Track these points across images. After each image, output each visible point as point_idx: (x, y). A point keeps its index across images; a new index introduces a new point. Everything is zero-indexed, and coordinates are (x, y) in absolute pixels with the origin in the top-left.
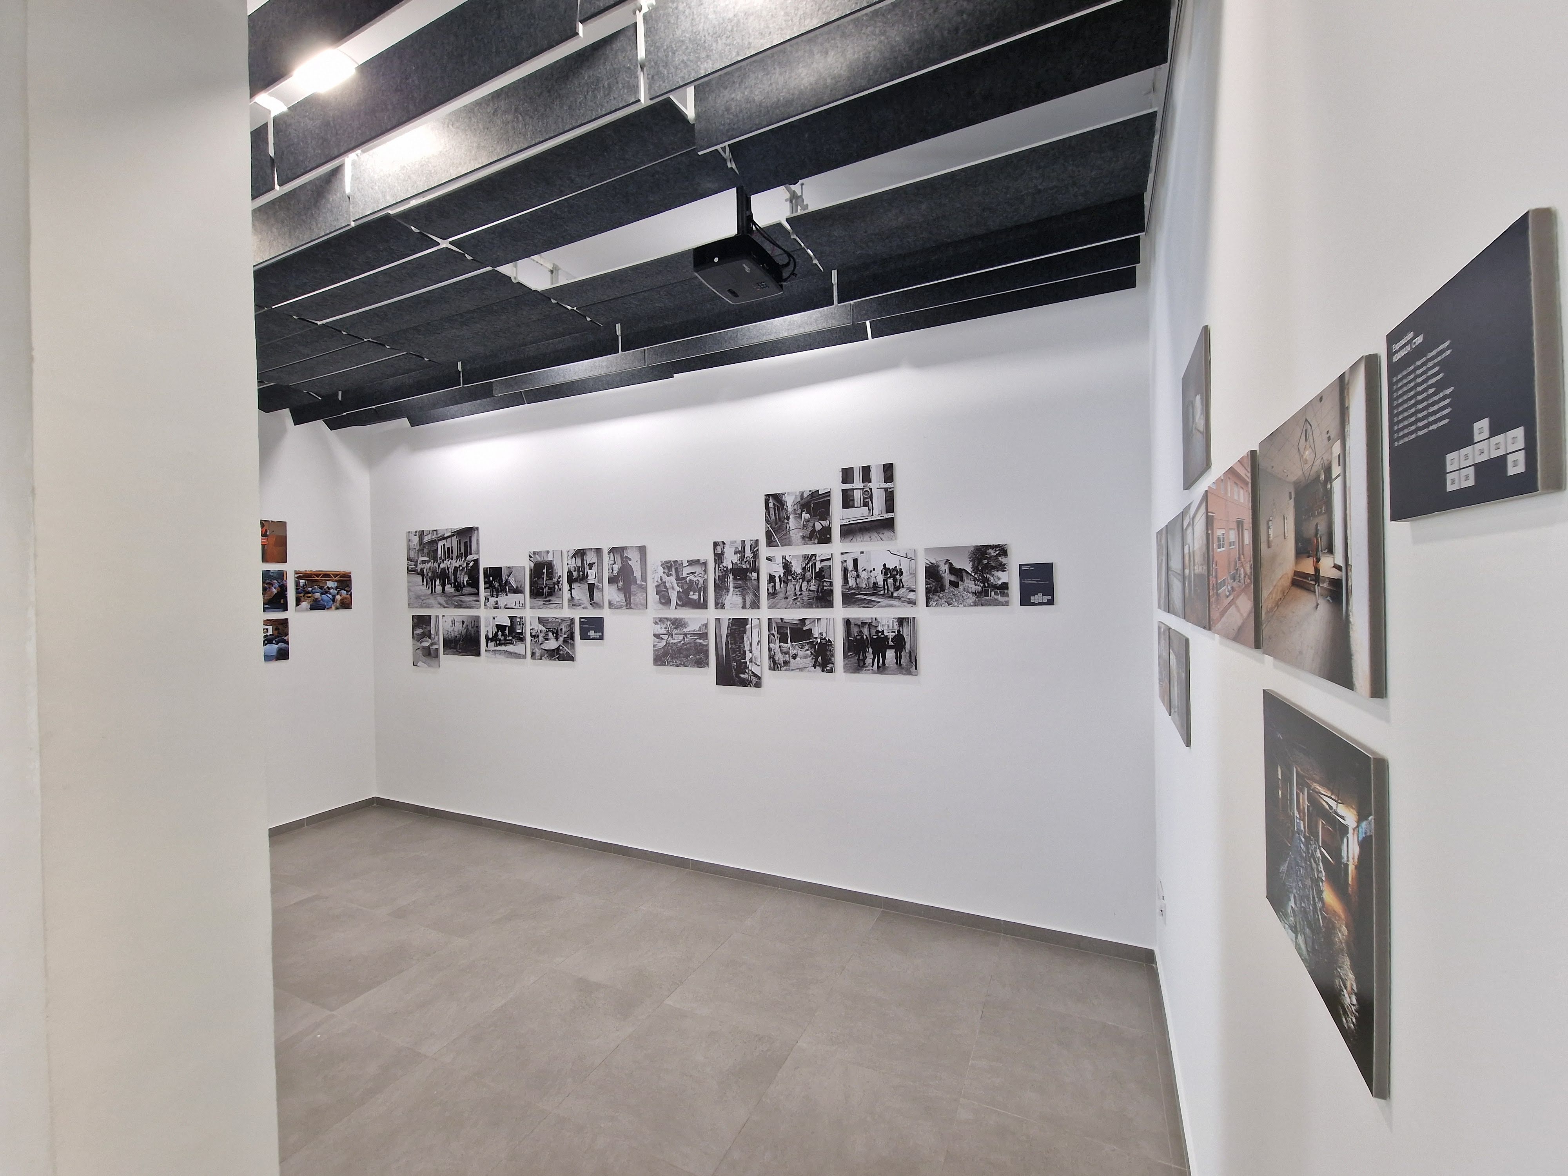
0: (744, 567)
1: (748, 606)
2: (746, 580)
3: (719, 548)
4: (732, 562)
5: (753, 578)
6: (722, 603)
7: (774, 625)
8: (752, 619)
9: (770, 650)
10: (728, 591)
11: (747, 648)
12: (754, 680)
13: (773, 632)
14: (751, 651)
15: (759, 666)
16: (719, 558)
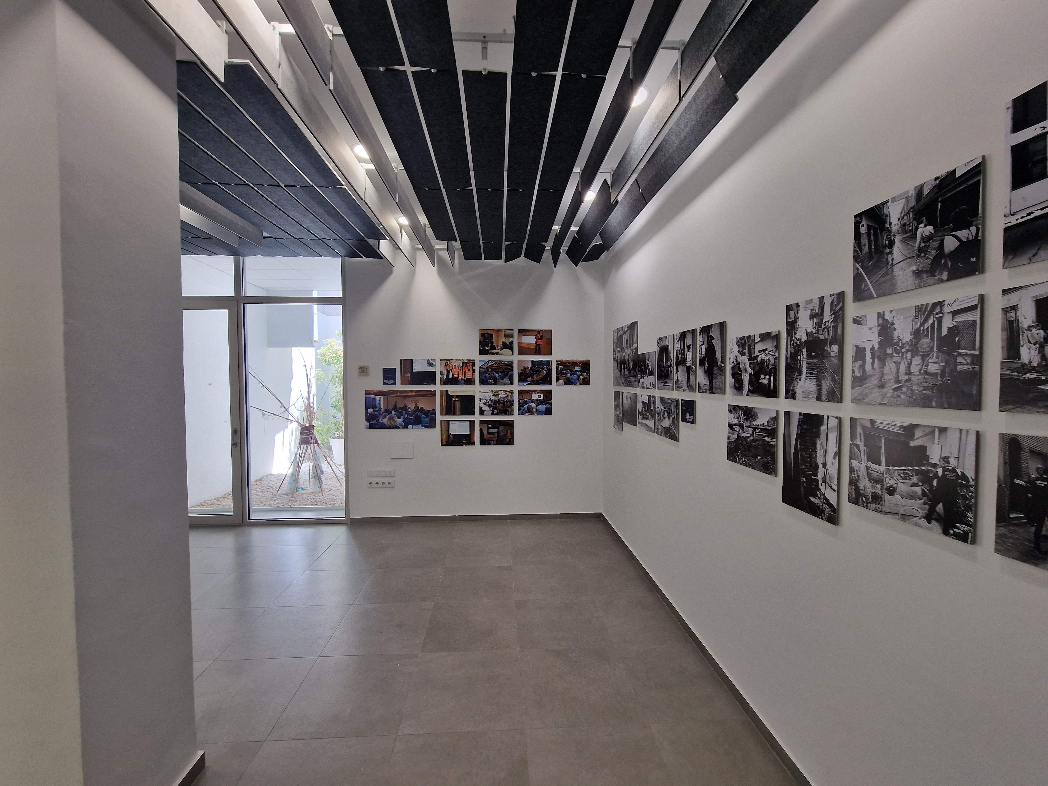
0: (822, 337)
1: (824, 397)
2: (824, 357)
3: (792, 313)
4: (807, 331)
5: (832, 354)
6: (793, 390)
7: (859, 430)
8: (828, 417)
9: (852, 470)
10: (800, 373)
11: (820, 460)
12: (828, 511)
13: (857, 441)
14: (824, 465)
15: (835, 491)
16: (792, 326)
